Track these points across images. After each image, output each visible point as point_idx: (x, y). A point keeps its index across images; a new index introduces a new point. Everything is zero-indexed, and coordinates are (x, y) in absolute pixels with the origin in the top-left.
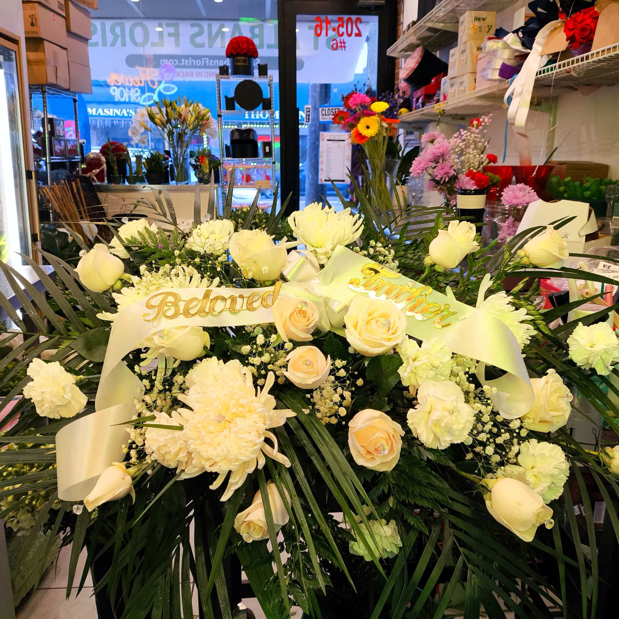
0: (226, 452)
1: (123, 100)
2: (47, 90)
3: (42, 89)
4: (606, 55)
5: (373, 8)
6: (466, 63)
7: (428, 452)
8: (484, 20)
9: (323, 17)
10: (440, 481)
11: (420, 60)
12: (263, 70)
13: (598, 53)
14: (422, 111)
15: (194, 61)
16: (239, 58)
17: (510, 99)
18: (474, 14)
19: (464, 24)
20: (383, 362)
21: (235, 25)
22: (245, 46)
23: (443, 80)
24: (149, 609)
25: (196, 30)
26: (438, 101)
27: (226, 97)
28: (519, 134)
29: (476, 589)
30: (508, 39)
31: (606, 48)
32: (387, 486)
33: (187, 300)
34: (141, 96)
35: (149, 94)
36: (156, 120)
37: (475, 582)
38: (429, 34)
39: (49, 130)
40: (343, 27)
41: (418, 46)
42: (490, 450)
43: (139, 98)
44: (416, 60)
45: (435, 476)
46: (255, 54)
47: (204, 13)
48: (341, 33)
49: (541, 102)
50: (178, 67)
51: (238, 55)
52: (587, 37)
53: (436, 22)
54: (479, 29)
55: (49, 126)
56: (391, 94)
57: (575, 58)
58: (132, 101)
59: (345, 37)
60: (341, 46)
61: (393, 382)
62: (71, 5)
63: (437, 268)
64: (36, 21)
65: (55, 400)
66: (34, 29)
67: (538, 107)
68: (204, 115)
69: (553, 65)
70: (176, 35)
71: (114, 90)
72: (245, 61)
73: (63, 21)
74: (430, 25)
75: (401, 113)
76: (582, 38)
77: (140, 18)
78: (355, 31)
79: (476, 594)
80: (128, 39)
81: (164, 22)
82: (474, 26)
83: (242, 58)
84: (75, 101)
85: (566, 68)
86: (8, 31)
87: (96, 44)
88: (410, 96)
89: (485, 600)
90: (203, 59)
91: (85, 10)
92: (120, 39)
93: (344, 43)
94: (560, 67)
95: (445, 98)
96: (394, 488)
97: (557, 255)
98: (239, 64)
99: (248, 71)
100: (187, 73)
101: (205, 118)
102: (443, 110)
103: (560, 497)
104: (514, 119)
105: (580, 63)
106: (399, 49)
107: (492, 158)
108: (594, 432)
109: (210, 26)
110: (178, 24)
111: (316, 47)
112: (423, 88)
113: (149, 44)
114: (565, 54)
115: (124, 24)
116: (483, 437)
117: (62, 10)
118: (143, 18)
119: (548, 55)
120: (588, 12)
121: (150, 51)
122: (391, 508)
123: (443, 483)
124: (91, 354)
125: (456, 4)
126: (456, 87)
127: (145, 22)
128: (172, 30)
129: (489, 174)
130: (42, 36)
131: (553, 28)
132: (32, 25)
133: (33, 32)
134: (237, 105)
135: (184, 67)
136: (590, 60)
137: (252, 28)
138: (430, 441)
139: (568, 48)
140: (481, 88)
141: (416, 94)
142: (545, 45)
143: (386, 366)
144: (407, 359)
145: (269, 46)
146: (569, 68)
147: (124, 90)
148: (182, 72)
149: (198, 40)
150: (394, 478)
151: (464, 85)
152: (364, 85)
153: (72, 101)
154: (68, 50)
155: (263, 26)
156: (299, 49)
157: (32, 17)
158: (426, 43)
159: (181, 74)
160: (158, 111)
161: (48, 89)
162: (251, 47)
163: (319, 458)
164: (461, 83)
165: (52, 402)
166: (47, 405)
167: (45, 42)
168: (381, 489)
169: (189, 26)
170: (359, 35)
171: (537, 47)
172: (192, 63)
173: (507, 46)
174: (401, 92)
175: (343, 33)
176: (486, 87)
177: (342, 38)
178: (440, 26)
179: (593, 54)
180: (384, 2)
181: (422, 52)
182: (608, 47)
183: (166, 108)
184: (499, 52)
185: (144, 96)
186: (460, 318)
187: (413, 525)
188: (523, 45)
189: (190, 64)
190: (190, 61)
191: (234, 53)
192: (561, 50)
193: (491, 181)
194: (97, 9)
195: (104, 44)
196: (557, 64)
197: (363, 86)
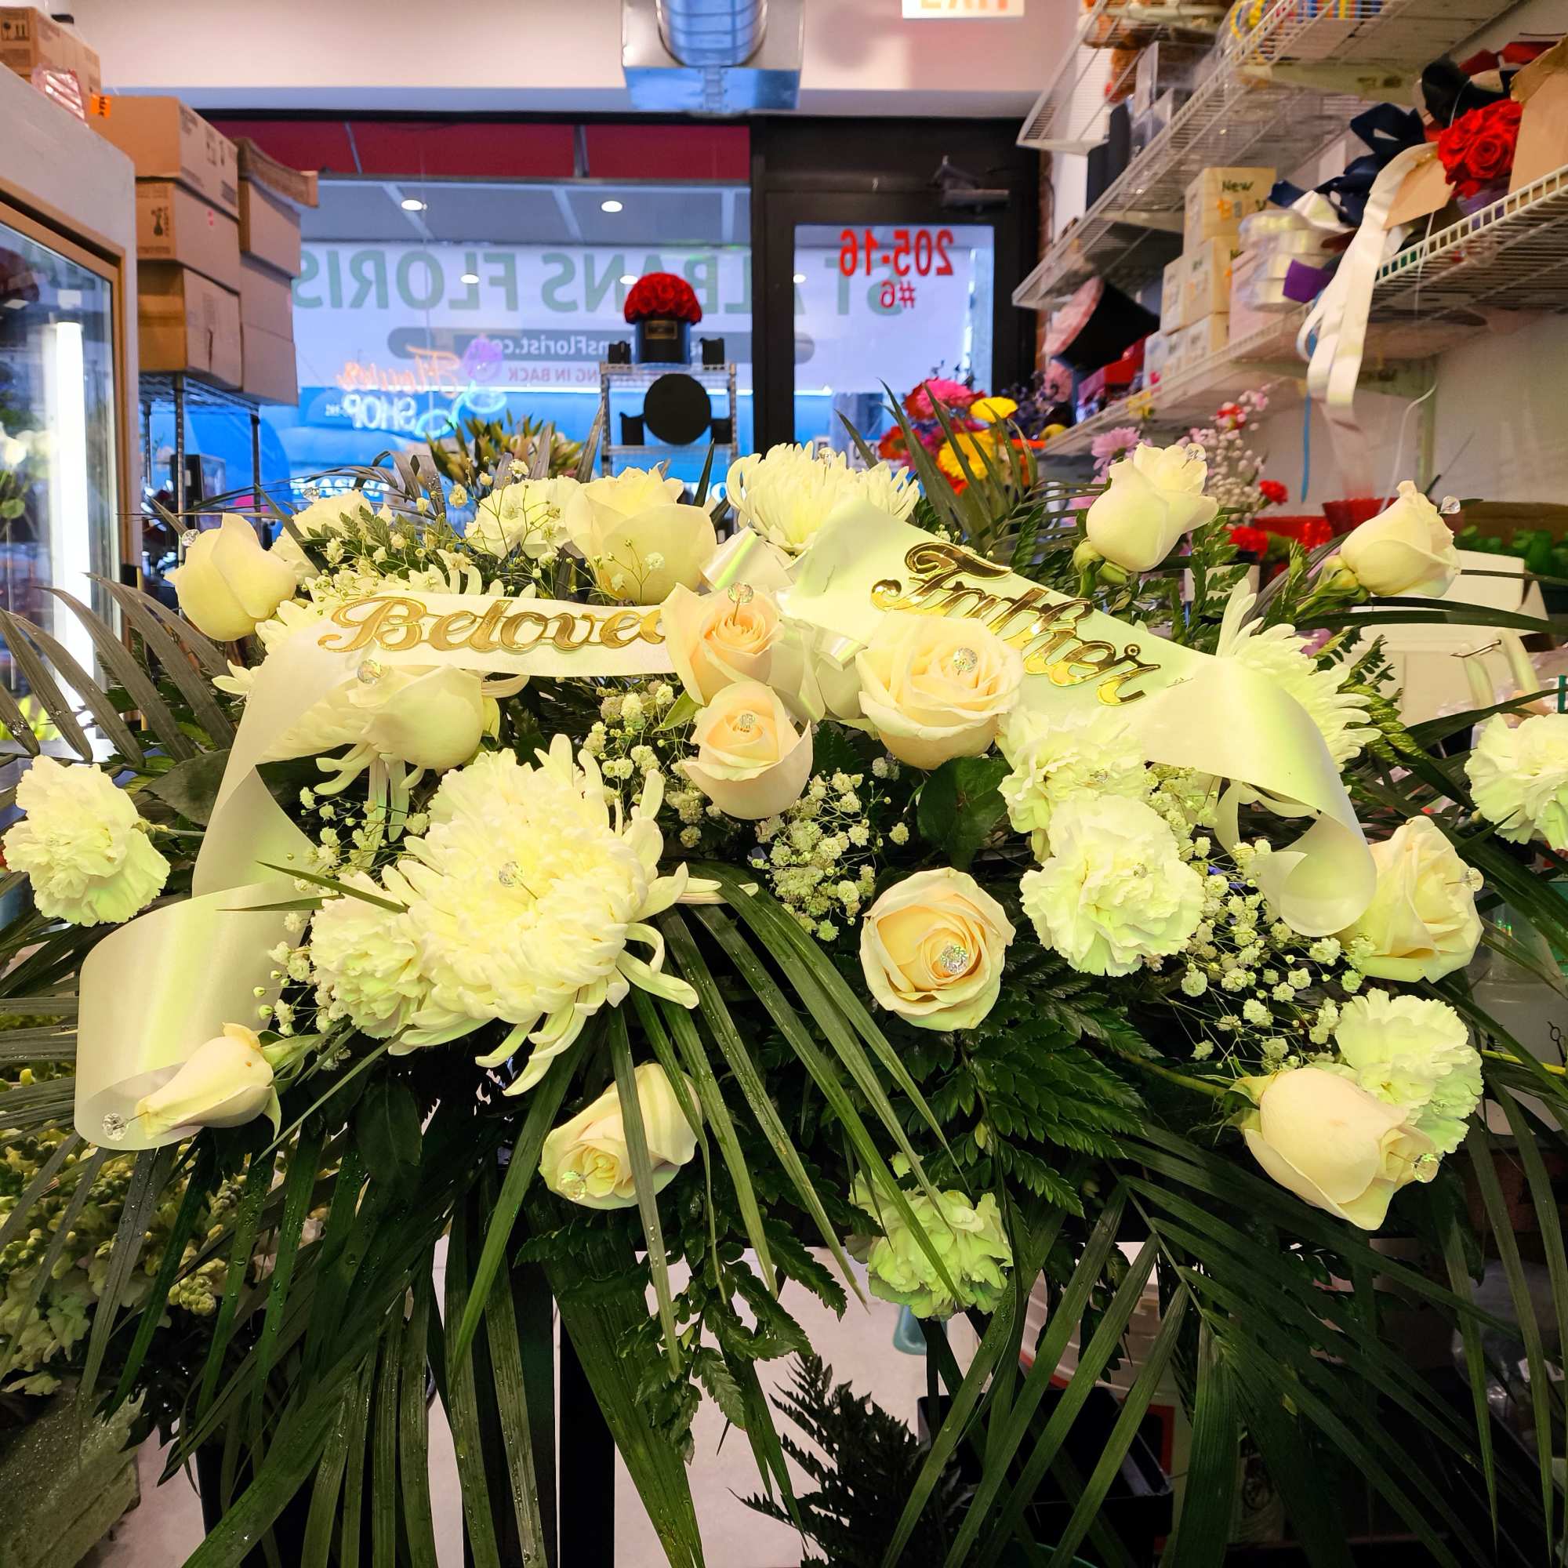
0: (521, 959)
1: (372, 426)
2: (186, 388)
3: (174, 383)
4: (1546, 197)
5: (979, 209)
6: (1204, 290)
7: (1085, 1019)
8: (1246, 188)
9: (859, 232)
10: (1119, 1087)
11: (1094, 308)
12: (714, 353)
13: (1524, 196)
14: (1099, 419)
15: (552, 344)
16: (655, 323)
17: (1312, 342)
18: (1221, 174)
19: (1196, 200)
20: (962, 776)
21: (648, 258)
22: (670, 295)
23: (1150, 341)
24: (309, 1468)
25: (556, 269)
26: (1139, 389)
27: (622, 415)
28: (1339, 423)
29: (1225, 1378)
30: (1304, 205)
31: (1544, 179)
32: (972, 1099)
33: (445, 614)
34: (418, 414)
35: (438, 412)
36: (450, 466)
37: (1221, 1356)
38: (1113, 243)
39: (189, 483)
40: (907, 253)
41: (1088, 277)
42: (1255, 1011)
43: (413, 421)
44: (1083, 309)
45: (1104, 1075)
46: (694, 314)
47: (575, 230)
48: (902, 267)
49: (1395, 371)
50: (513, 357)
51: (653, 315)
52: (1497, 162)
53: (1131, 209)
54: (1233, 211)
55: (188, 473)
56: (1024, 390)
57: (1468, 220)
58: (396, 428)
59: (913, 277)
60: (903, 299)
61: (985, 820)
62: (253, 194)
63: (1107, 571)
64: (167, 223)
65: (80, 860)
66: (162, 241)
67: (1388, 385)
68: (567, 457)
69: (1416, 247)
70: (509, 283)
71: (353, 402)
72: (669, 330)
73: (234, 227)
74: (1114, 216)
75: (1048, 436)
76: (1485, 169)
77: (420, 241)
78: (938, 262)
79: (1225, 1388)
80: (393, 290)
81: (480, 252)
82: (1222, 203)
83: (664, 323)
84: (255, 421)
85: (1450, 246)
86: (96, 234)
87: (317, 302)
88: (1070, 399)
89: (1252, 1410)
90: (573, 339)
91: (289, 207)
92: (373, 289)
93: (911, 290)
94: (1433, 247)
95: (1155, 379)
96: (988, 1103)
97: (1429, 553)
98: (655, 337)
99: (677, 352)
100: (534, 371)
101: (570, 461)
102: (1151, 411)
103: (1460, 1145)
104: (1324, 387)
105: (1483, 229)
106: (1044, 287)
107: (1275, 493)
108: (1555, 1033)
109: (589, 262)
110: (512, 257)
111: (843, 307)
112: (1102, 370)
113: (444, 303)
114: (1444, 217)
115: (382, 255)
116: (1236, 978)
117: (232, 203)
118: (429, 241)
119: (1404, 226)
120: (1496, 111)
121: (444, 318)
122: (982, 1154)
123: (1126, 1093)
124: (201, 808)
125: (1177, 157)
126: (1181, 352)
127: (433, 251)
128: (498, 270)
129: (1270, 535)
130: (181, 258)
131: (1413, 165)
132: (158, 231)
133: (159, 249)
134: (648, 435)
135: (529, 357)
136: (1507, 217)
137: (690, 266)
138: (1085, 949)
139: (1452, 202)
140: (1242, 338)
141: (1085, 387)
142: (1392, 208)
143: (970, 787)
144: (1025, 762)
145: (731, 309)
146: (1458, 247)
147: (377, 402)
148: (525, 370)
149: (562, 294)
150: (989, 1078)
151: (1200, 344)
152: (957, 369)
153: (249, 419)
154: (243, 296)
155: (715, 259)
156: (803, 312)
157: (157, 213)
158: (1108, 270)
159: (521, 375)
160: (456, 447)
161: (189, 384)
162: (685, 298)
163: (779, 994)
164: (1195, 340)
165: (76, 867)
166: (60, 876)
167: (187, 273)
168: (954, 1105)
169: (541, 264)
170: (947, 270)
171: (1374, 214)
172: (548, 348)
173: (1301, 223)
174: (1047, 384)
175: (907, 268)
176: (1255, 330)
177: (905, 279)
178: (1139, 218)
179: (1512, 202)
180: (1006, 192)
181: (1098, 290)
182: (1549, 176)
183: (477, 438)
184: (1284, 241)
185: (424, 417)
186: (1171, 680)
187: (1043, 1194)
188: (1342, 218)
189: (543, 350)
190: (543, 344)
191: (645, 312)
192: (1433, 210)
193: (1274, 551)
194: (316, 206)
195: (337, 302)
196: (1426, 243)
197: (954, 373)
